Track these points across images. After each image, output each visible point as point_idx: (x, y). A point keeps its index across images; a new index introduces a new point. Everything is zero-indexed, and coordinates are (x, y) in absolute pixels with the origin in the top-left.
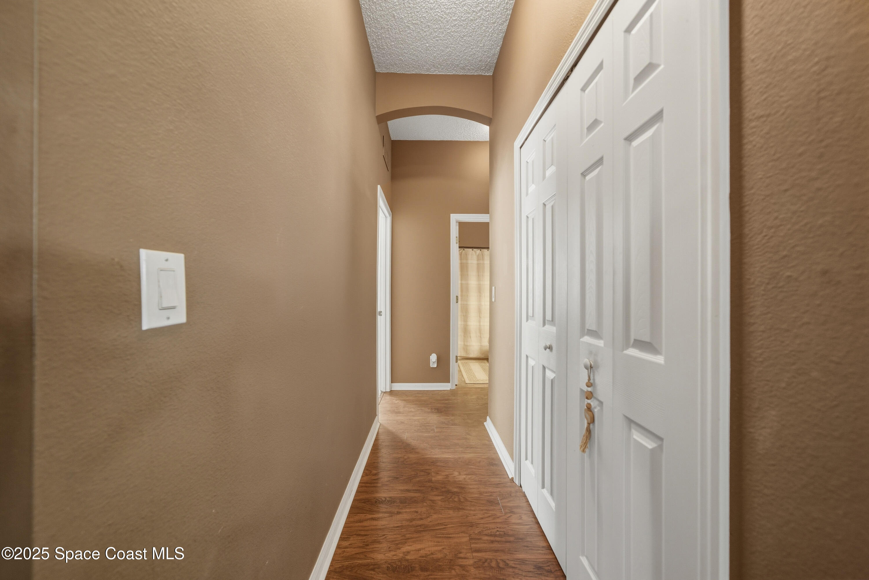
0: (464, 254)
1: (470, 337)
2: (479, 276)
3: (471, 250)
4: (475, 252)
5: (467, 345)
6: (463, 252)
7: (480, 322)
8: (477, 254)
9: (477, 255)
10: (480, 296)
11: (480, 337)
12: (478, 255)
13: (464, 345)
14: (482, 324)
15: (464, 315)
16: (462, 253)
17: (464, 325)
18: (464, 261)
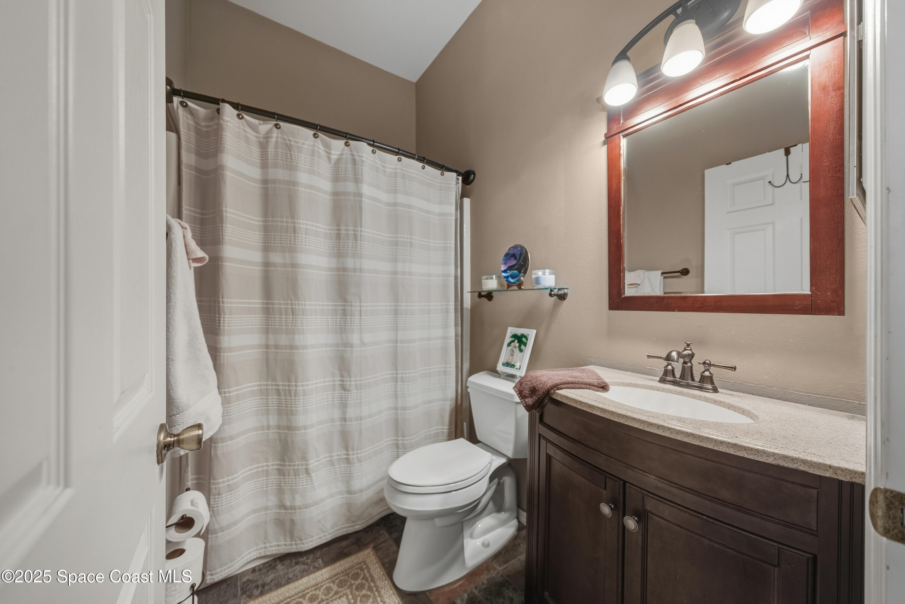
0: (277, 142)
1: (307, 472)
2: (338, 236)
3: (310, 132)
4: (327, 146)
5: (293, 508)
6: (275, 135)
7: (344, 405)
8: (334, 157)
9: (333, 162)
10: (344, 313)
11: (348, 461)
12: (338, 161)
13: (282, 506)
14: (351, 412)
15: (278, 390)
16: (267, 136)
17: (279, 427)
18: (280, 174)
